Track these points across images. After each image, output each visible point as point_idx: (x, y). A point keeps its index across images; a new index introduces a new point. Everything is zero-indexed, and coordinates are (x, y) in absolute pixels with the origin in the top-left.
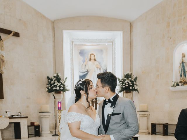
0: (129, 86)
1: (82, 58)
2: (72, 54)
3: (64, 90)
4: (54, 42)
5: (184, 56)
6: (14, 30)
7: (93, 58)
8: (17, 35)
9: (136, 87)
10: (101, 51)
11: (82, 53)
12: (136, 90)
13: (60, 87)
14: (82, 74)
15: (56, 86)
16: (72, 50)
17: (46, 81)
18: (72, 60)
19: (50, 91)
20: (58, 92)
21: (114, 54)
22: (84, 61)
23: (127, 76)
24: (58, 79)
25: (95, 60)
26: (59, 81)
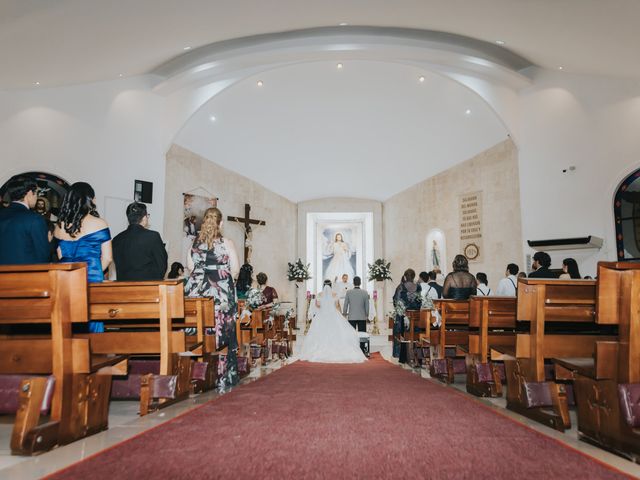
0: (381, 273)
1: (326, 239)
2: (316, 236)
3: (307, 278)
4: (297, 225)
5: (435, 243)
6: (262, 219)
7: (339, 238)
8: (263, 223)
9: (388, 275)
10: (350, 230)
11: (326, 233)
12: (389, 278)
13: (303, 274)
14: (326, 258)
15: (298, 274)
16: (316, 231)
17: (288, 268)
18: (316, 243)
19: (291, 279)
20: (300, 280)
21: (364, 236)
22: (329, 242)
23: (379, 262)
24: (300, 266)
25: (342, 241)
26: (301, 268)
